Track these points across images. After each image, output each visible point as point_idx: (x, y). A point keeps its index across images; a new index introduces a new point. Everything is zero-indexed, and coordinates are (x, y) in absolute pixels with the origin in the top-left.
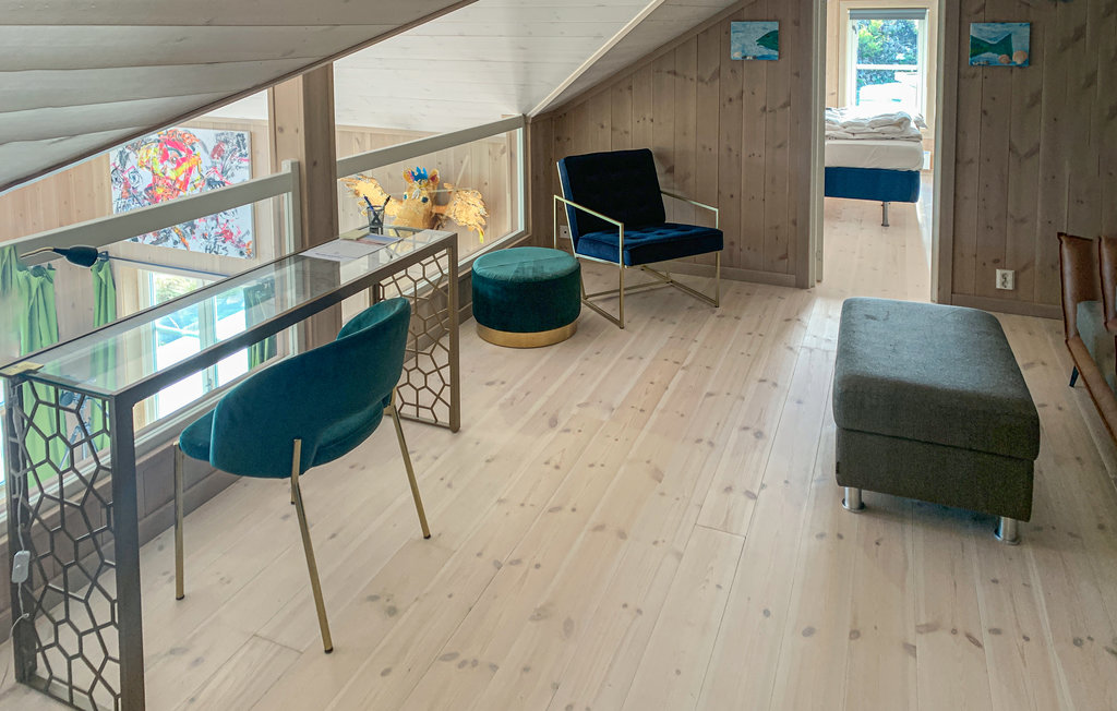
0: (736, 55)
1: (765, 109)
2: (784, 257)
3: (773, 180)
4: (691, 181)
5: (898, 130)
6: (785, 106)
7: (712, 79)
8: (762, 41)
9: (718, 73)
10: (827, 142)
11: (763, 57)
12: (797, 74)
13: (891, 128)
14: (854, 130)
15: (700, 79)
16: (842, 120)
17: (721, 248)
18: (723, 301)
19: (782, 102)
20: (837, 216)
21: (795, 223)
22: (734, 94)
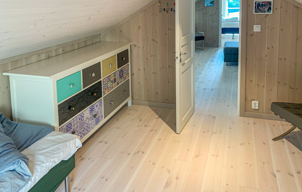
0: (206, 5)
1: (211, 15)
2: (215, 42)
3: (212, 28)
4: (198, 29)
5: (235, 20)
6: (215, 14)
7: (201, 10)
8: (210, 3)
9: (202, 9)
10: (222, 23)
11: (211, 6)
12: (217, 9)
13: (234, 20)
14: (227, 20)
15: (199, 10)
16: (225, 19)
17: (204, 39)
18: (204, 49)
19: (214, 14)
20: (224, 38)
21: (216, 35)
22: (205, 13)
